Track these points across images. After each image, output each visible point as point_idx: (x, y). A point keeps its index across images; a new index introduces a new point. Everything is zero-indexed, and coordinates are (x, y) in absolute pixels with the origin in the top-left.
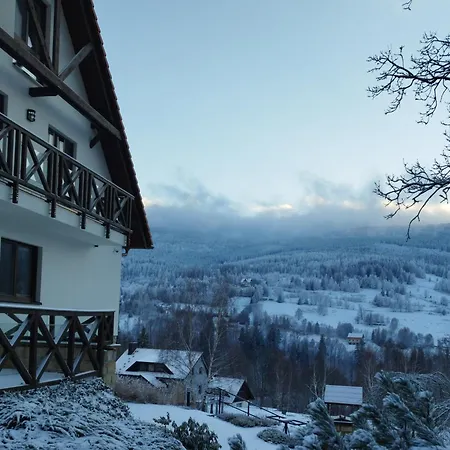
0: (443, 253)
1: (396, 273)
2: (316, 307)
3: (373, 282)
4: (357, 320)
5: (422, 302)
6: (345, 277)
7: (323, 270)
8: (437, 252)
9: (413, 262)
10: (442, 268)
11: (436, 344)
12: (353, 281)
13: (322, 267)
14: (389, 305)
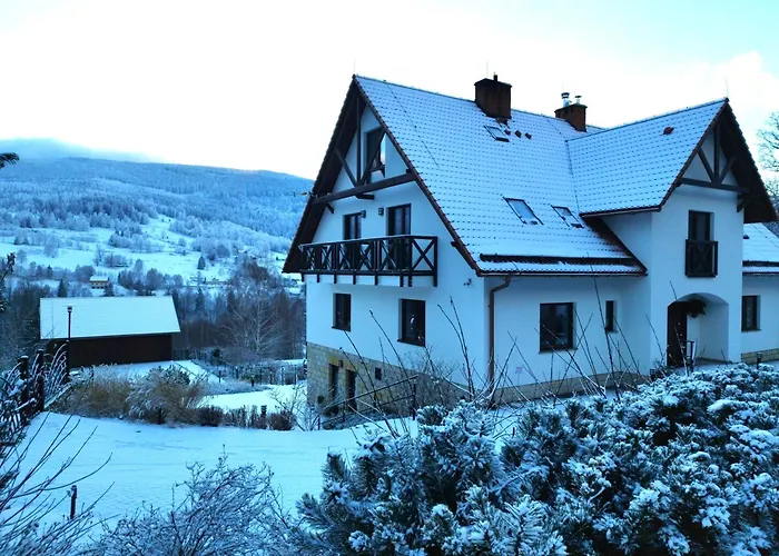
0: (169, 194)
1: (127, 212)
2: (42, 248)
3: (104, 221)
4: (97, 262)
5: (161, 243)
6: (70, 213)
7: (38, 205)
8: (162, 192)
9: (141, 201)
10: (172, 208)
11: (185, 284)
12: (79, 219)
13: (36, 201)
14: (127, 246)
